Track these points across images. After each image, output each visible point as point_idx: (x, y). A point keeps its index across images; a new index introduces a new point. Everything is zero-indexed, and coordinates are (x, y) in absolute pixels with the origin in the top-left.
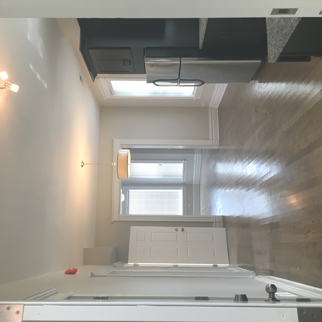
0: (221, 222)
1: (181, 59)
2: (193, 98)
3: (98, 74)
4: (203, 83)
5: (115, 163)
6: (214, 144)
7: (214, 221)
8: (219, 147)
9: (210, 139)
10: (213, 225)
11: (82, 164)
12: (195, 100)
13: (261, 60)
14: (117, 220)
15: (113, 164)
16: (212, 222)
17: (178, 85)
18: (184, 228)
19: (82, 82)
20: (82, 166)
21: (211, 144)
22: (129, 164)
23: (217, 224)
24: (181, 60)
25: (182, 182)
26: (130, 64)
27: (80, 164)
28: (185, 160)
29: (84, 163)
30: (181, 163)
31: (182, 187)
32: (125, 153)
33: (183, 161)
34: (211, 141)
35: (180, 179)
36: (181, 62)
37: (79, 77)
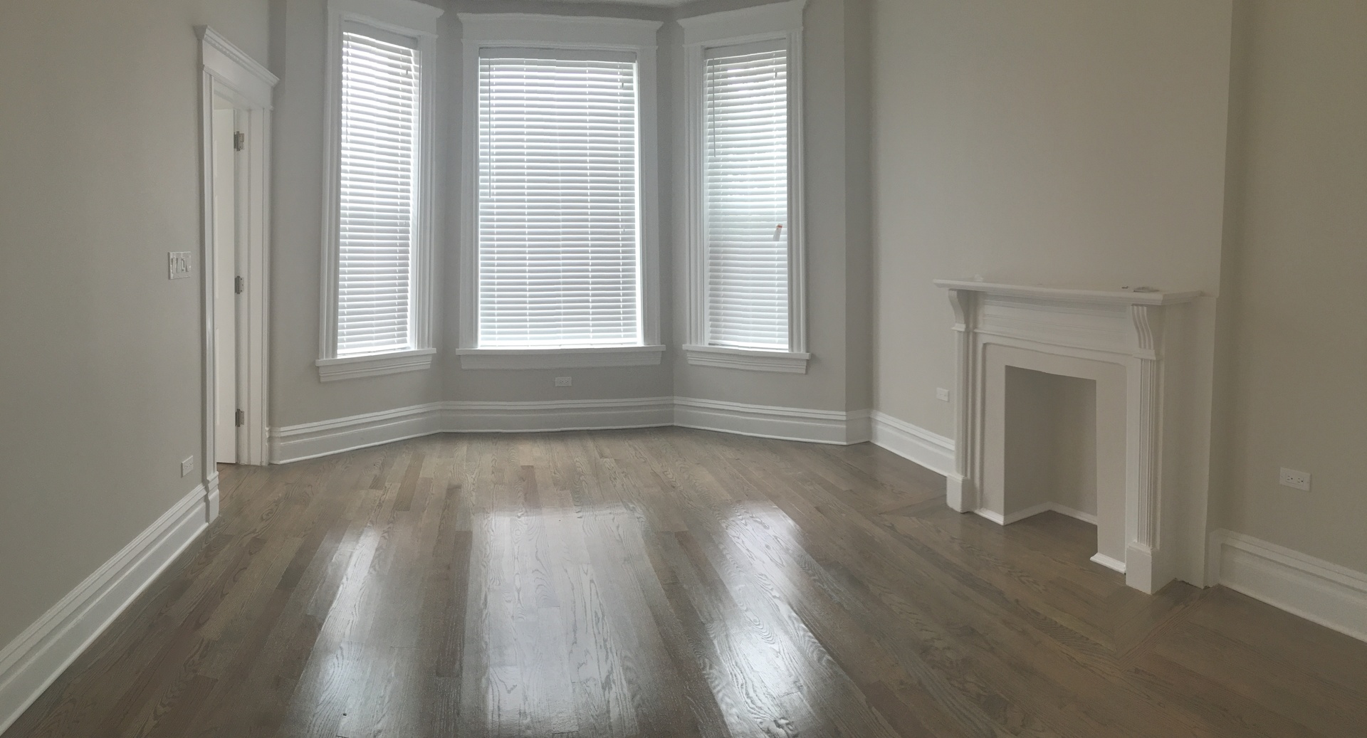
28: (811, 361)
30: (791, 344)
31: (657, 345)
33: (802, 352)
35: (699, 334)
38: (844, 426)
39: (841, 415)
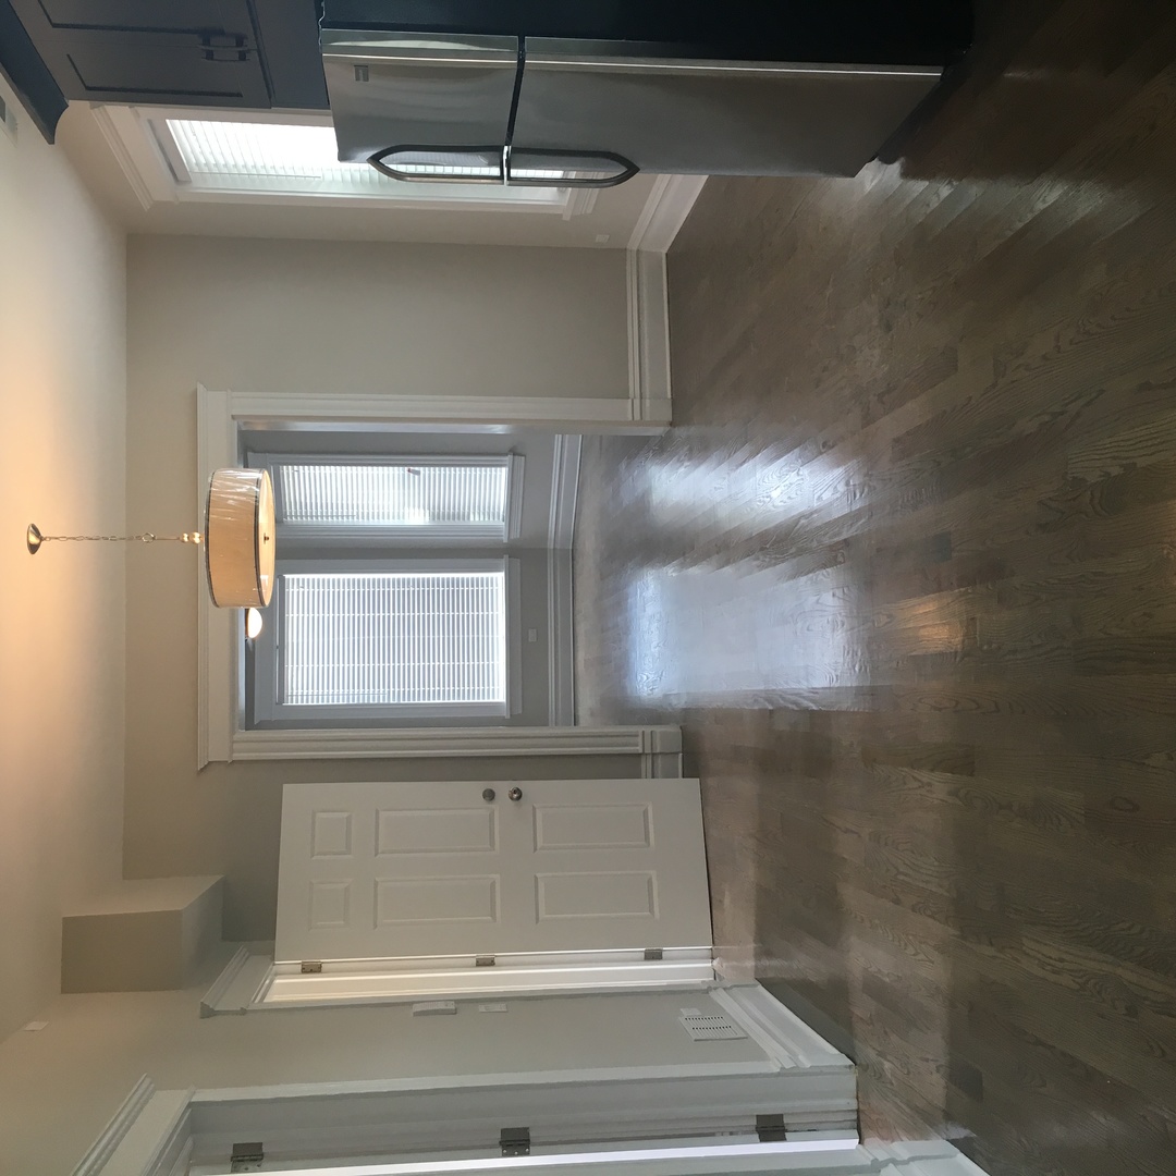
0: (678, 753)
1: (522, 41)
2: (560, 212)
3: (71, 103)
4: (632, 170)
5: (197, 535)
6: (647, 418)
7: (648, 751)
8: (668, 429)
9: (631, 396)
10: (643, 765)
11: (34, 540)
12: (567, 218)
13: (942, 68)
14: (225, 757)
15: (186, 539)
16: (639, 755)
17: (501, 177)
18: (524, 785)
20: (33, 548)
21: (637, 417)
22: (266, 538)
23: (659, 761)
24: (521, 48)
25: (505, 540)
26: (242, 57)
28: (514, 452)
29: (43, 534)
30: (501, 466)
31: (503, 562)
33: (508, 459)
34: (637, 402)
35: (497, 529)
36: (521, 62)
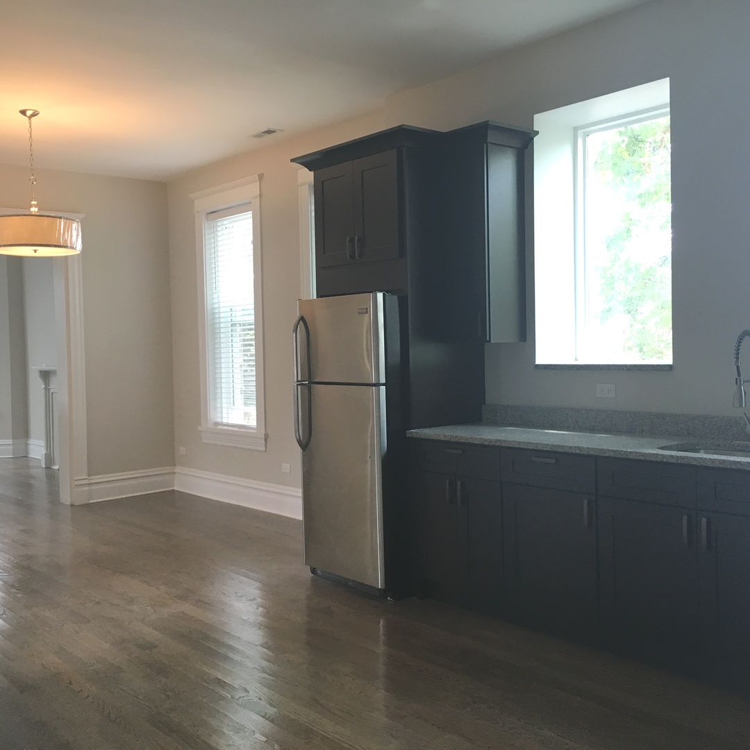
2: (203, 424)
3: (312, 173)
5: (36, 209)
6: (77, 489)
8: (67, 503)
9: (90, 478)
11: (29, 113)
12: (199, 428)
13: (383, 587)
15: (33, 203)
19: (258, 136)
20: (23, 112)
22: (35, 251)
27: (30, 106)
29: (33, 119)
32: (74, 239)
37: (272, 127)
38: (11, 448)
39: (10, 441)
